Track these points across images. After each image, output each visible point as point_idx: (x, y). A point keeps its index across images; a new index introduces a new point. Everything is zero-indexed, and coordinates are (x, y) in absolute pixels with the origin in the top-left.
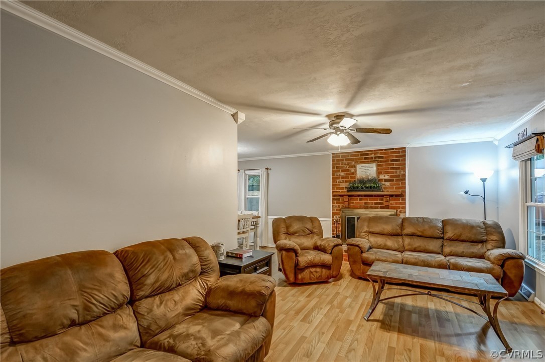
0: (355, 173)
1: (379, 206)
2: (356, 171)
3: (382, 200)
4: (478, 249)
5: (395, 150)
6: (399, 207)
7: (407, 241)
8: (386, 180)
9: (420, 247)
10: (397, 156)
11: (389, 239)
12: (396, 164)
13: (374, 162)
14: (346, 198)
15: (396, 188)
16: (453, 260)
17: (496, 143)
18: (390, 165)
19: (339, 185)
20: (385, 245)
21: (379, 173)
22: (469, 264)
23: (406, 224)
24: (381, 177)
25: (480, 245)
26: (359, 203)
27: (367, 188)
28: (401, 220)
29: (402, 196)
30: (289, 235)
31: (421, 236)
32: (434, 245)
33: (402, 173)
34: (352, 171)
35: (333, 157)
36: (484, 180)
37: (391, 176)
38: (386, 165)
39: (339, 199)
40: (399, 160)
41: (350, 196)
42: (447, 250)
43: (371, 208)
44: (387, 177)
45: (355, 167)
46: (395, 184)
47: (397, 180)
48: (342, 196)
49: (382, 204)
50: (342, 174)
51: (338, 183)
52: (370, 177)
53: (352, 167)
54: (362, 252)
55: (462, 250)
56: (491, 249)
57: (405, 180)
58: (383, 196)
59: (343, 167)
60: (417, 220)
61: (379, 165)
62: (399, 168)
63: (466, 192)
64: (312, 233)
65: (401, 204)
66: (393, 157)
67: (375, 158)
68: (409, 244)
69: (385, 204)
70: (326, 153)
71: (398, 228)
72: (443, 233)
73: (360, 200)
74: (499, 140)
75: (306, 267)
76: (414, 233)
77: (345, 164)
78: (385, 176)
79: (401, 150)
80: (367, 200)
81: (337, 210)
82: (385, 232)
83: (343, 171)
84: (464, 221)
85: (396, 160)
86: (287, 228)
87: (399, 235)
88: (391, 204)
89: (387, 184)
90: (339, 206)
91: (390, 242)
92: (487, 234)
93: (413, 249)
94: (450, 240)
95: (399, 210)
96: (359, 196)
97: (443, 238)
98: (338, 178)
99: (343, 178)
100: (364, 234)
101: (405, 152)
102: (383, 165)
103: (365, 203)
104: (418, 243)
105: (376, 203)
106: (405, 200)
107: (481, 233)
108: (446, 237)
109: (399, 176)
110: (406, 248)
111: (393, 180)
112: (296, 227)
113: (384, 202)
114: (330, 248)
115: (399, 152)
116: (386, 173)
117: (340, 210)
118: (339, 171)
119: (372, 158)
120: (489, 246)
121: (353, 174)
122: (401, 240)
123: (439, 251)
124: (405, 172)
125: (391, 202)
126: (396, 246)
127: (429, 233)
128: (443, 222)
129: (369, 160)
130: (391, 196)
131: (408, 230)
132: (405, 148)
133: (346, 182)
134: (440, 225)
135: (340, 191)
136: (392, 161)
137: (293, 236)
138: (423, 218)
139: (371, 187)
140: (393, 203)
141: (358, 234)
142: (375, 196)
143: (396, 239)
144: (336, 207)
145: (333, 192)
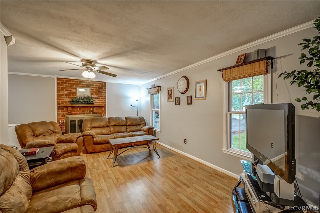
0: (76, 92)
1: (92, 112)
2: (76, 91)
3: (94, 109)
4: (138, 128)
5: (100, 82)
6: (103, 113)
7: (112, 129)
8: (95, 98)
9: (118, 130)
10: (101, 86)
11: (103, 129)
12: (101, 90)
13: (88, 87)
14: (70, 108)
15: (101, 103)
16: (133, 133)
17: (140, 86)
18: (98, 90)
19: (63, 99)
20: (102, 133)
21: (92, 94)
22: (139, 134)
23: (111, 121)
24: (93, 96)
25: (139, 126)
26: (79, 111)
27: (85, 102)
28: (108, 119)
29: (104, 107)
30: (36, 136)
31: (118, 126)
32: (123, 129)
33: (104, 95)
34: (74, 91)
35: (58, 80)
36: (137, 101)
37: (98, 96)
38: (95, 90)
39: (63, 109)
40: (103, 88)
41: (72, 107)
42: (128, 130)
43: (87, 113)
44: (96, 96)
45: (76, 89)
46: (100, 101)
47: (102, 98)
48: (67, 107)
49: (94, 111)
50: (66, 92)
51: (62, 98)
52: (86, 96)
53: (74, 89)
54: (93, 138)
55: (134, 129)
56: (143, 127)
57: (105, 99)
58: (94, 107)
59: (67, 88)
60: (115, 118)
61: (91, 90)
62: (103, 92)
63: (131, 105)
64: (54, 132)
65: (103, 111)
66: (99, 86)
67: (89, 85)
68: (113, 130)
69: (95, 111)
70: (52, 77)
71: (107, 123)
72: (126, 123)
73: (80, 109)
74: (141, 85)
75: (62, 154)
76: (115, 125)
77: (68, 86)
78: (95, 96)
79: (104, 83)
80: (84, 109)
81: (62, 116)
82: (101, 126)
83: (66, 90)
84: (133, 117)
85: (101, 88)
86: (33, 131)
87: (108, 126)
88: (99, 111)
89: (96, 100)
90: (63, 114)
91: (104, 131)
92: (141, 121)
93: (115, 132)
94: (129, 125)
95: (103, 114)
96: (78, 107)
97: (126, 125)
98: (63, 95)
99: (66, 95)
100: (89, 128)
101: (105, 84)
102: (94, 90)
103: (83, 111)
104: (117, 129)
105: (89, 111)
106: (105, 109)
107: (139, 121)
108: (128, 124)
109: (103, 96)
110: (112, 132)
111: (99, 98)
112: (40, 130)
113: (94, 110)
114: (75, 139)
115: (103, 84)
116: (96, 94)
117: (64, 116)
118: (63, 90)
119: (87, 85)
120: (142, 126)
121: (74, 93)
122: (109, 129)
123: (126, 131)
124: (105, 94)
125: (98, 110)
126: (107, 132)
127: (121, 124)
128: (126, 118)
129: (85, 86)
130: (99, 107)
131: (112, 124)
132: (105, 82)
133: (69, 98)
134: (125, 120)
135: (64, 103)
136: (99, 88)
137: (40, 137)
138: (118, 117)
139: (88, 102)
140: (99, 110)
141: (84, 129)
142: (89, 107)
143: (106, 129)
144: (61, 114)
145: (58, 104)
